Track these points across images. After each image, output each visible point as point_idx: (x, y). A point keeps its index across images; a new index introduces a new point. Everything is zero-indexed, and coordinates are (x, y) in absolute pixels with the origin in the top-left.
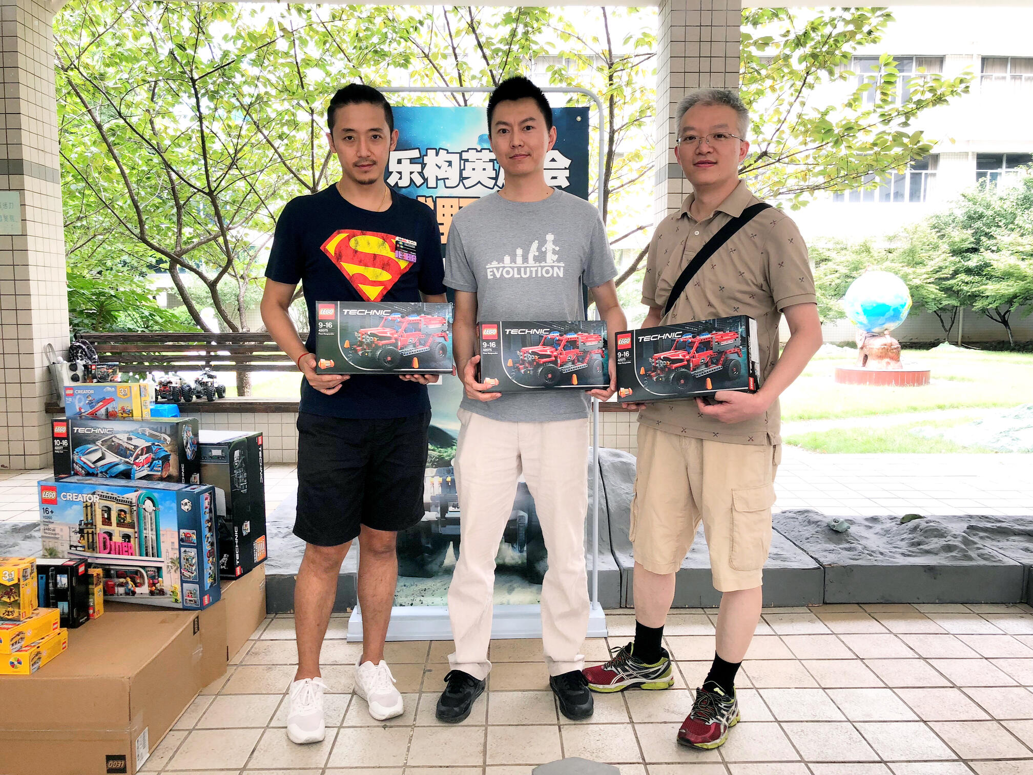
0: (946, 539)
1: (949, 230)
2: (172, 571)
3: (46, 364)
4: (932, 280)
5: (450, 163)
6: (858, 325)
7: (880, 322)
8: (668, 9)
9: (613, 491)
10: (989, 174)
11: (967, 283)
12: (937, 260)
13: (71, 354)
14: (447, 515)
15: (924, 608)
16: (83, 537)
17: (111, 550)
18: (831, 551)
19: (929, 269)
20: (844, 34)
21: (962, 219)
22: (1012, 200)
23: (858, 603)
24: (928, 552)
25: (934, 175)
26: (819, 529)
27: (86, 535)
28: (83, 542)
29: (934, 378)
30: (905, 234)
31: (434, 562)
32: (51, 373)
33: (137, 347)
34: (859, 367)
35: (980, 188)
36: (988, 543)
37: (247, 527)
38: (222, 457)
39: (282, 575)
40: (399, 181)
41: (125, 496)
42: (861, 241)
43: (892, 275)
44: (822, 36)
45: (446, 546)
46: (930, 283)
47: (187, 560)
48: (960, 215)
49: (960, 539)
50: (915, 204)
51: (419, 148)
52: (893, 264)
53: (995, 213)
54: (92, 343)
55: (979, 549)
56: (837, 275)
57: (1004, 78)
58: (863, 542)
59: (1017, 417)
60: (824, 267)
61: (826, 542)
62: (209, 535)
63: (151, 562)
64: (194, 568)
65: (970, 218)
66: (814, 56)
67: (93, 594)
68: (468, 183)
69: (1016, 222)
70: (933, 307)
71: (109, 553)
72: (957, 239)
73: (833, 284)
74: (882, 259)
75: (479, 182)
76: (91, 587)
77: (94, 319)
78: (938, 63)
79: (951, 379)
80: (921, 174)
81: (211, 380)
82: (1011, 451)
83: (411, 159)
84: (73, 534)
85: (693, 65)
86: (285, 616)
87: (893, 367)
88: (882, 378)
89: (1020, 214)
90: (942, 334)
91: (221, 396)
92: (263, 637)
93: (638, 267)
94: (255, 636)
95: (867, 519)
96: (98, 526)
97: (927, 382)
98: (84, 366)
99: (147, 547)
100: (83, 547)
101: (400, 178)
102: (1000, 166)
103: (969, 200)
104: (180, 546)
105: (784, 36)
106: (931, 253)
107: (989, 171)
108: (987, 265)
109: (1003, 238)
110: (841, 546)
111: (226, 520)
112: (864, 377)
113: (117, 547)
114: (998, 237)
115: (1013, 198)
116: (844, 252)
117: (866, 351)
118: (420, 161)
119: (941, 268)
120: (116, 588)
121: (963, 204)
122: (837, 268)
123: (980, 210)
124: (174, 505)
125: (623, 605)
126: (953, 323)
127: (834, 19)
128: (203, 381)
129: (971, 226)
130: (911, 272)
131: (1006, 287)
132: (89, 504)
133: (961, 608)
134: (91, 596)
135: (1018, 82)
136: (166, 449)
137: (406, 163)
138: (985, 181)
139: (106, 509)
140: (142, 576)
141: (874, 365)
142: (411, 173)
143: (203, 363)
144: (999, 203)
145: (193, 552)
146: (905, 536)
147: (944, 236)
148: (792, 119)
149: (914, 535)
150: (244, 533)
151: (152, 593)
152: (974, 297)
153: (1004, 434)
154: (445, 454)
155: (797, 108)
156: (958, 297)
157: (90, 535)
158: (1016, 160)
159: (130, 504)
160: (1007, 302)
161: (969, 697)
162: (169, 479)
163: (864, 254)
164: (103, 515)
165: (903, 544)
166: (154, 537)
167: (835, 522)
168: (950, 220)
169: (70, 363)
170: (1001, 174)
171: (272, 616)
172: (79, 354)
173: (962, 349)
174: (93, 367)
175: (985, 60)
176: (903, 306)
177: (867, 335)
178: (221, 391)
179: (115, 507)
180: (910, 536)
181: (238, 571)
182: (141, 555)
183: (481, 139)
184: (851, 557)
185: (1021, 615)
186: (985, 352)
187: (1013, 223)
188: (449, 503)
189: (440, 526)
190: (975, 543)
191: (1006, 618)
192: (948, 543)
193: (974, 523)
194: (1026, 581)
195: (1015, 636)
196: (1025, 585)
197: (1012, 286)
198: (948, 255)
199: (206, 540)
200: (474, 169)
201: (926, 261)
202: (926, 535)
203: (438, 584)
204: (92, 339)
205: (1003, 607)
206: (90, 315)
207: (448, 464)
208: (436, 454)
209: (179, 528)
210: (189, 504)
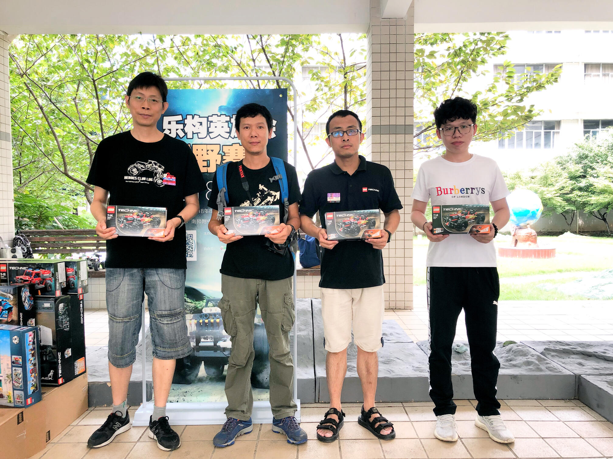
0: (527, 357)
1: (568, 165)
2: (8, 382)
4: (558, 195)
5: (201, 124)
6: (512, 222)
7: (524, 220)
8: (370, 34)
9: (318, 327)
10: (591, 132)
11: (580, 196)
12: (561, 183)
13: (14, 243)
14: (200, 344)
15: (510, 402)
19: (556, 188)
21: (575, 158)
22: (605, 147)
23: (468, 400)
24: (515, 366)
25: (558, 133)
29: (558, 253)
30: (541, 168)
31: (192, 374)
34: (513, 247)
35: (586, 140)
36: (556, 360)
37: (69, 353)
38: (50, 308)
39: (100, 382)
42: (515, 172)
43: (533, 193)
44: (470, 50)
45: (200, 364)
46: (557, 196)
47: (16, 375)
48: (574, 156)
49: (535, 357)
50: (547, 150)
51: (181, 115)
52: (534, 185)
53: (595, 154)
54: (28, 236)
55: (548, 363)
57: (599, 75)
59: (603, 277)
62: (32, 359)
64: (20, 380)
65: (581, 158)
66: (464, 62)
68: (212, 135)
69: (608, 160)
70: (560, 210)
72: (573, 170)
74: (528, 182)
75: (219, 135)
77: (36, 221)
79: (569, 254)
80: (550, 132)
81: (97, 258)
82: (598, 299)
83: (177, 121)
85: (385, 67)
86: (100, 408)
87: (533, 247)
88: (526, 253)
89: (610, 155)
90: (566, 227)
92: (80, 424)
94: (75, 423)
97: (554, 256)
102: (598, 127)
103: (579, 147)
104: (12, 366)
105: (447, 50)
106: (557, 178)
107: (592, 130)
108: (591, 185)
109: (600, 169)
110: (460, 362)
111: (52, 348)
112: (515, 253)
114: (597, 169)
115: (605, 145)
117: (516, 237)
118: (182, 122)
119: (563, 188)
121: (576, 149)
123: (586, 153)
124: (9, 340)
125: (317, 401)
126: (573, 220)
127: (476, 40)
129: (581, 163)
130: (545, 190)
131: (603, 199)
133: (535, 402)
135: (607, 78)
136: (10, 303)
137: (174, 123)
138: (589, 136)
141: (521, 246)
142: (177, 130)
144: (598, 149)
145: (20, 370)
146: (504, 355)
147: (565, 168)
149: (509, 355)
150: (66, 356)
152: (585, 204)
153: (595, 288)
154: (199, 305)
156: (575, 205)
158: (607, 123)
160: (604, 207)
162: (12, 323)
163: (517, 179)
167: (458, 346)
168: (568, 159)
169: (12, 248)
170: (598, 131)
171: (91, 409)
172: (19, 243)
173: (578, 236)
175: (586, 66)
176: (538, 210)
177: (517, 228)
180: (507, 355)
181: (61, 381)
183: (221, 108)
184: (464, 369)
185: (572, 408)
186: (592, 237)
187: (606, 160)
188: (201, 337)
189: (195, 351)
190: (545, 360)
191: (563, 410)
192: (528, 360)
193: (552, 347)
194: (577, 385)
195: (565, 422)
196: (577, 387)
197: (606, 198)
198: (567, 180)
199: (30, 362)
200: (216, 127)
201: (555, 183)
202: (515, 354)
203: (194, 389)
204: (28, 234)
205: (563, 402)
206: (34, 219)
207: (200, 311)
208: (192, 305)
209: (12, 355)
210: (18, 339)
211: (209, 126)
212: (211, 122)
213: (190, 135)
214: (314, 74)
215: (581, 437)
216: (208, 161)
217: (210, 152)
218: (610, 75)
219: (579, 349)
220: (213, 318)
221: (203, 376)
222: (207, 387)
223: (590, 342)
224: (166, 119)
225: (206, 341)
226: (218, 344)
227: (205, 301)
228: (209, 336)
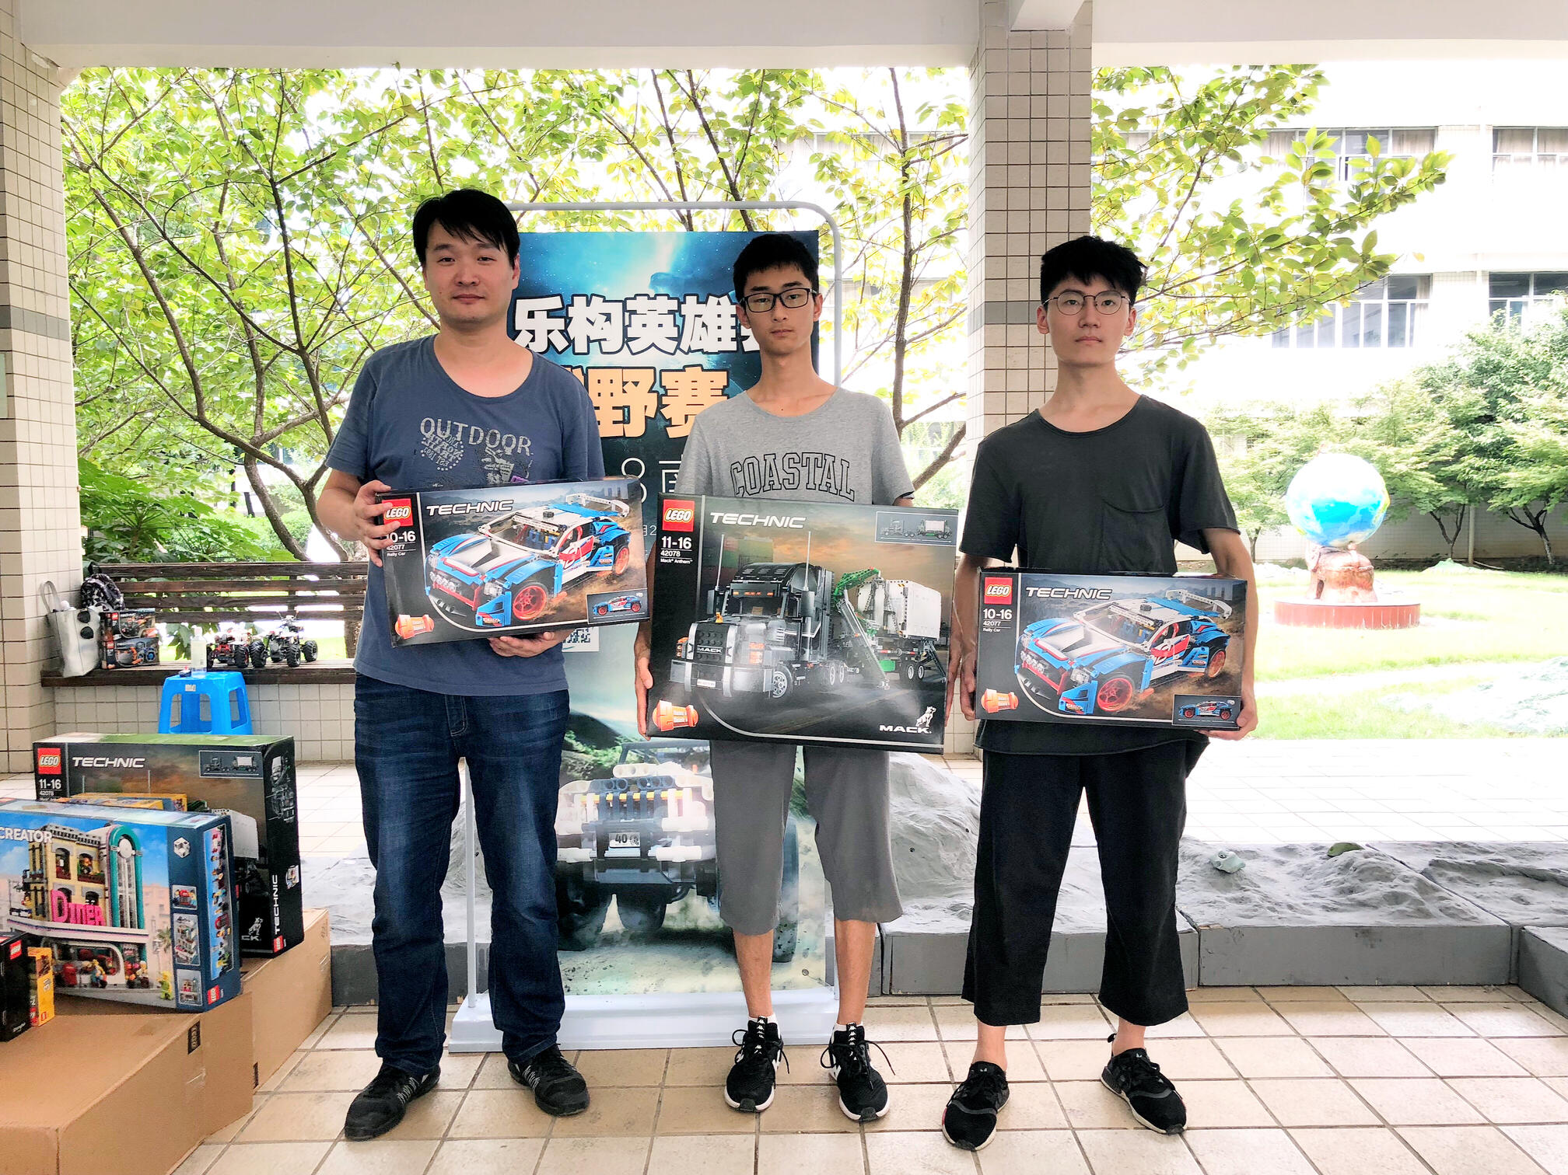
0: (1392, 884)
1: (1448, 389)
2: (161, 950)
3: (44, 612)
4: (1424, 465)
5: (608, 317)
6: (1309, 535)
7: (1342, 530)
8: (981, 69)
10: (1508, 304)
11: (1478, 469)
12: (1432, 434)
13: (83, 597)
14: (607, 854)
15: (1354, 993)
16: (29, 895)
17: (69, 916)
18: (1211, 904)
19: (1420, 447)
20: (1256, 103)
21: (1468, 372)
22: (1543, 343)
23: (1253, 986)
24: (1363, 904)
25: (1426, 306)
26: (1196, 868)
27: (33, 893)
28: (29, 903)
29: (1427, 615)
30: (1381, 396)
31: (588, 927)
32: (50, 627)
33: (186, 585)
34: (1311, 600)
35: (1495, 325)
36: (1461, 889)
37: (294, 875)
38: (252, 768)
39: (356, 946)
40: (531, 344)
41: (89, 833)
42: (1315, 408)
43: (1359, 460)
44: (1222, 107)
45: (606, 901)
46: (1421, 470)
47: (183, 932)
48: (1466, 365)
49: (1412, 884)
50: (1396, 350)
51: (560, 295)
52: (1364, 442)
53: (1519, 362)
54: (117, 579)
55: (1442, 899)
56: (1280, 458)
57: (1528, 159)
58: (1265, 888)
59: (1545, 678)
60: (1261, 446)
61: (1206, 889)
62: (219, 892)
63: (128, 935)
64: (193, 945)
65: (1481, 370)
66: (1208, 136)
67: (36, 988)
68: (635, 346)
69: (1551, 376)
70: (1427, 506)
71: (67, 921)
72: (1461, 403)
73: (1274, 471)
74: (1348, 434)
75: (653, 345)
76: (32, 976)
77: (128, 541)
78: (1429, 138)
79: (1454, 616)
80: (1405, 304)
81: (293, 634)
82: (1534, 732)
83: (549, 311)
84: (14, 891)
85: (1019, 154)
86: (361, 1009)
87: (1362, 599)
88: (1347, 616)
89: (1557, 363)
90: (1444, 547)
91: (310, 659)
92: (320, 1046)
93: (953, 454)
94: (308, 1044)
95: (1278, 850)
96: (50, 880)
97: (1415, 622)
98: (100, 614)
99: (122, 912)
100: (29, 911)
101: (533, 340)
102: (1526, 292)
103: (1479, 344)
104: (173, 911)
105: (1165, 106)
106: (1421, 423)
107: (1509, 300)
108: (1508, 442)
109: (1531, 401)
110: (1230, 895)
111: (258, 866)
112: (1318, 615)
113: (79, 910)
114: (1524, 399)
115: (1545, 339)
116: (1290, 423)
117: (1321, 575)
118: (560, 313)
119: (1438, 446)
120: (78, 976)
121: (1469, 350)
122: (1280, 447)
123: (1496, 358)
124: (164, 847)
125: (886, 990)
126: (1459, 529)
127: (1239, 82)
128: (282, 636)
129: (1482, 383)
130: (1392, 453)
131: (1538, 475)
132: (37, 846)
133: (1412, 992)
134: (32, 991)
135: (1549, 164)
137: (541, 316)
138: (1502, 315)
139: (62, 853)
140: (115, 958)
141: (1334, 597)
142: (549, 332)
143: (284, 608)
144: (1524, 348)
145: (191, 921)
146: (1332, 877)
147: (1441, 397)
148: (1182, 228)
149: (1345, 877)
150: (290, 885)
151: (130, 984)
152: (1490, 490)
153: (1525, 705)
154: (604, 759)
155: (1188, 213)
156: (1465, 491)
157: (39, 893)
158: (1548, 282)
159: (98, 846)
160: (1541, 497)
161: (1406, 1143)
163: (1321, 427)
164: (57, 862)
165: (1328, 890)
166: (134, 897)
167: (1222, 857)
168: (1450, 373)
169: (78, 611)
170: (1526, 303)
171: (341, 1010)
172: (96, 597)
173: (1474, 570)
174: (115, 616)
175: (1500, 134)
176: (1376, 506)
177: (1322, 550)
178: (310, 651)
179: (75, 851)
180: (1340, 877)
181: (278, 943)
182: (113, 925)
183: (656, 280)
184: (1241, 913)
185: (1505, 1005)
186: (1508, 573)
187: (1546, 378)
188: (610, 835)
189: (596, 871)
190: (1437, 890)
191: (1482, 1010)
192: (1395, 890)
193: (1444, 856)
194: (1515, 950)
195: (1491, 1041)
196: (1514, 956)
197: (1547, 473)
198: (1448, 427)
199: (214, 900)
200: (644, 325)
201: (1416, 435)
202: (1362, 876)
203: (594, 961)
204: (117, 574)
205: (1480, 990)
206: (123, 535)
207: (608, 773)
208: (589, 758)
209: (171, 883)
210: (186, 846)
211: (627, 323)
212: (633, 312)
213: (581, 346)
214: (823, 164)
215: (1532, 1076)
216: (625, 409)
217: (629, 387)
218: (1557, 158)
219: (1513, 862)
220: (639, 791)
221: (614, 930)
222: (625, 958)
223: (1539, 844)
224: (523, 306)
225: (622, 844)
226: (650, 853)
227: (619, 748)
228: (629, 834)
